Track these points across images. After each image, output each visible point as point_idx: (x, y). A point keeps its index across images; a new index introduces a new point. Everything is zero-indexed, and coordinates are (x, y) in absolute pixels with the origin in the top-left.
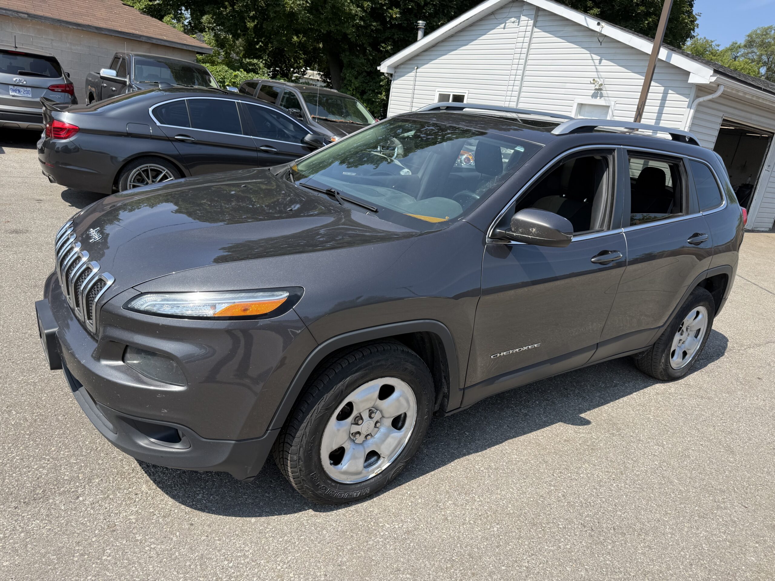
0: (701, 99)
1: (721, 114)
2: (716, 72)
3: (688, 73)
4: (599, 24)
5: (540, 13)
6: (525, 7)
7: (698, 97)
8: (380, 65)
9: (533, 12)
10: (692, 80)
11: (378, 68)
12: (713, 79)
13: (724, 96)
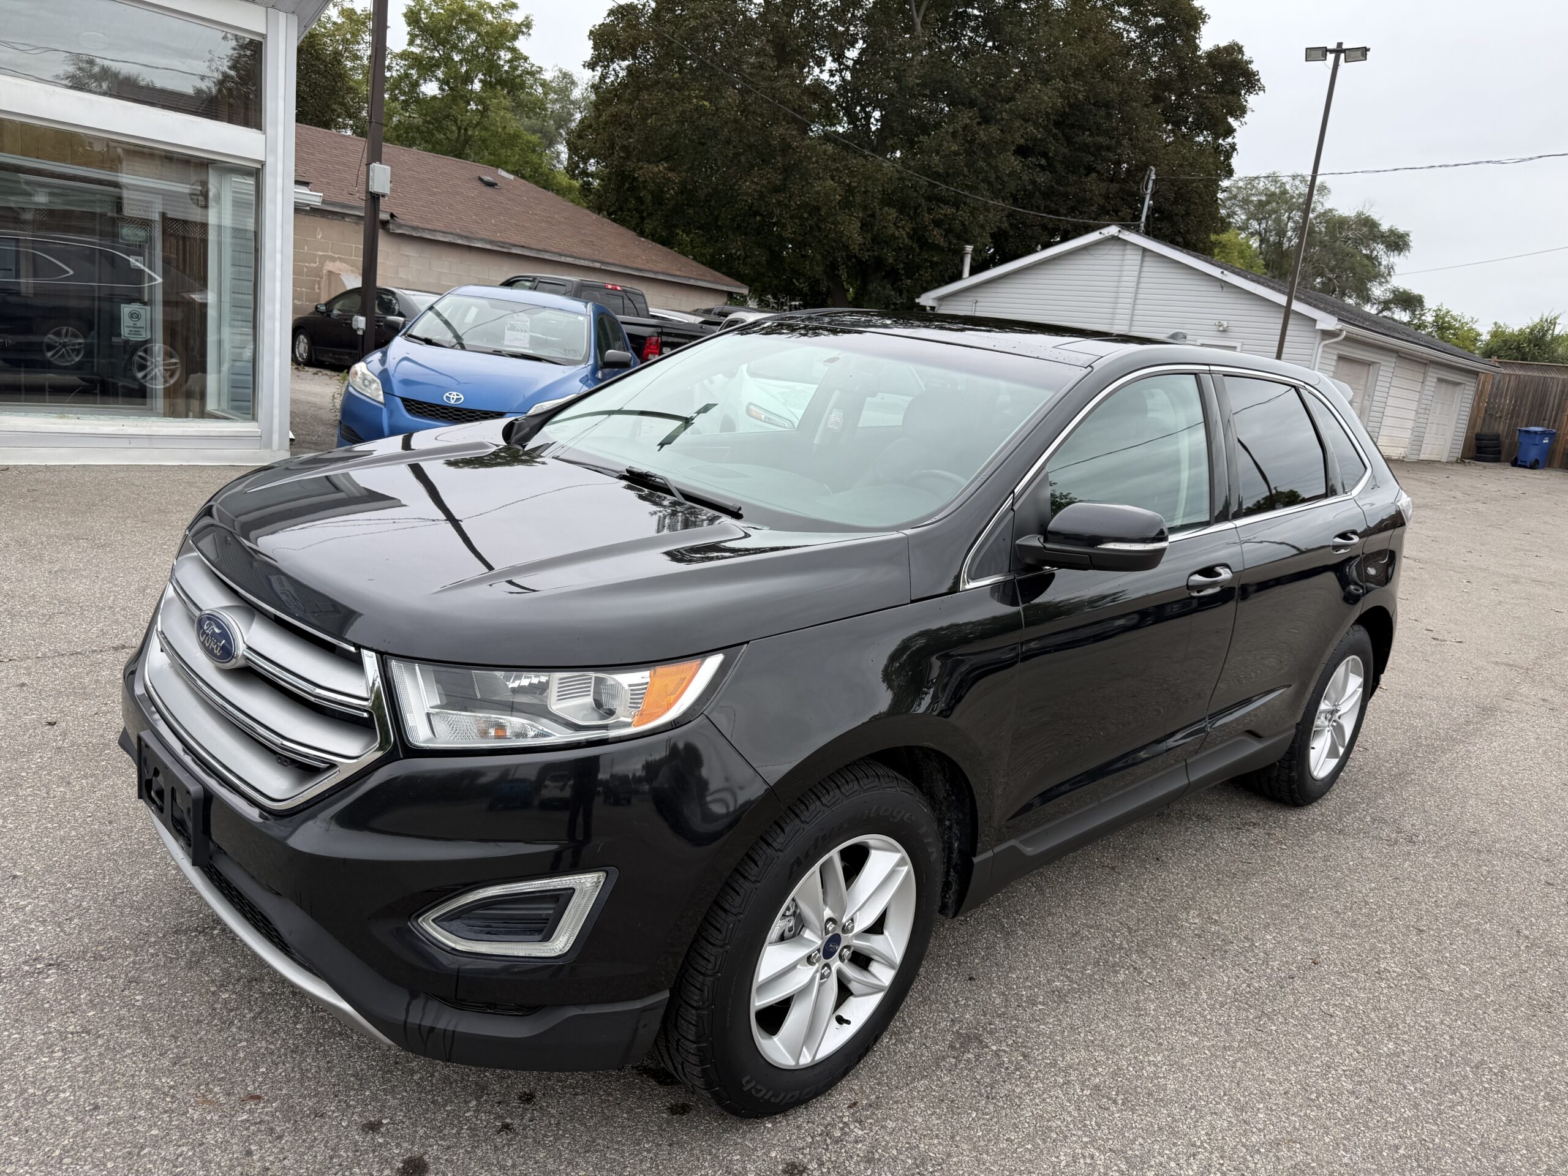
0: (1326, 342)
1: (1336, 352)
2: (1339, 320)
3: (1315, 321)
4: (1222, 273)
5: (1147, 254)
6: (1128, 247)
7: (1323, 340)
8: (918, 297)
9: (1140, 253)
10: (1320, 326)
11: (917, 300)
12: (1339, 327)
13: (1347, 339)
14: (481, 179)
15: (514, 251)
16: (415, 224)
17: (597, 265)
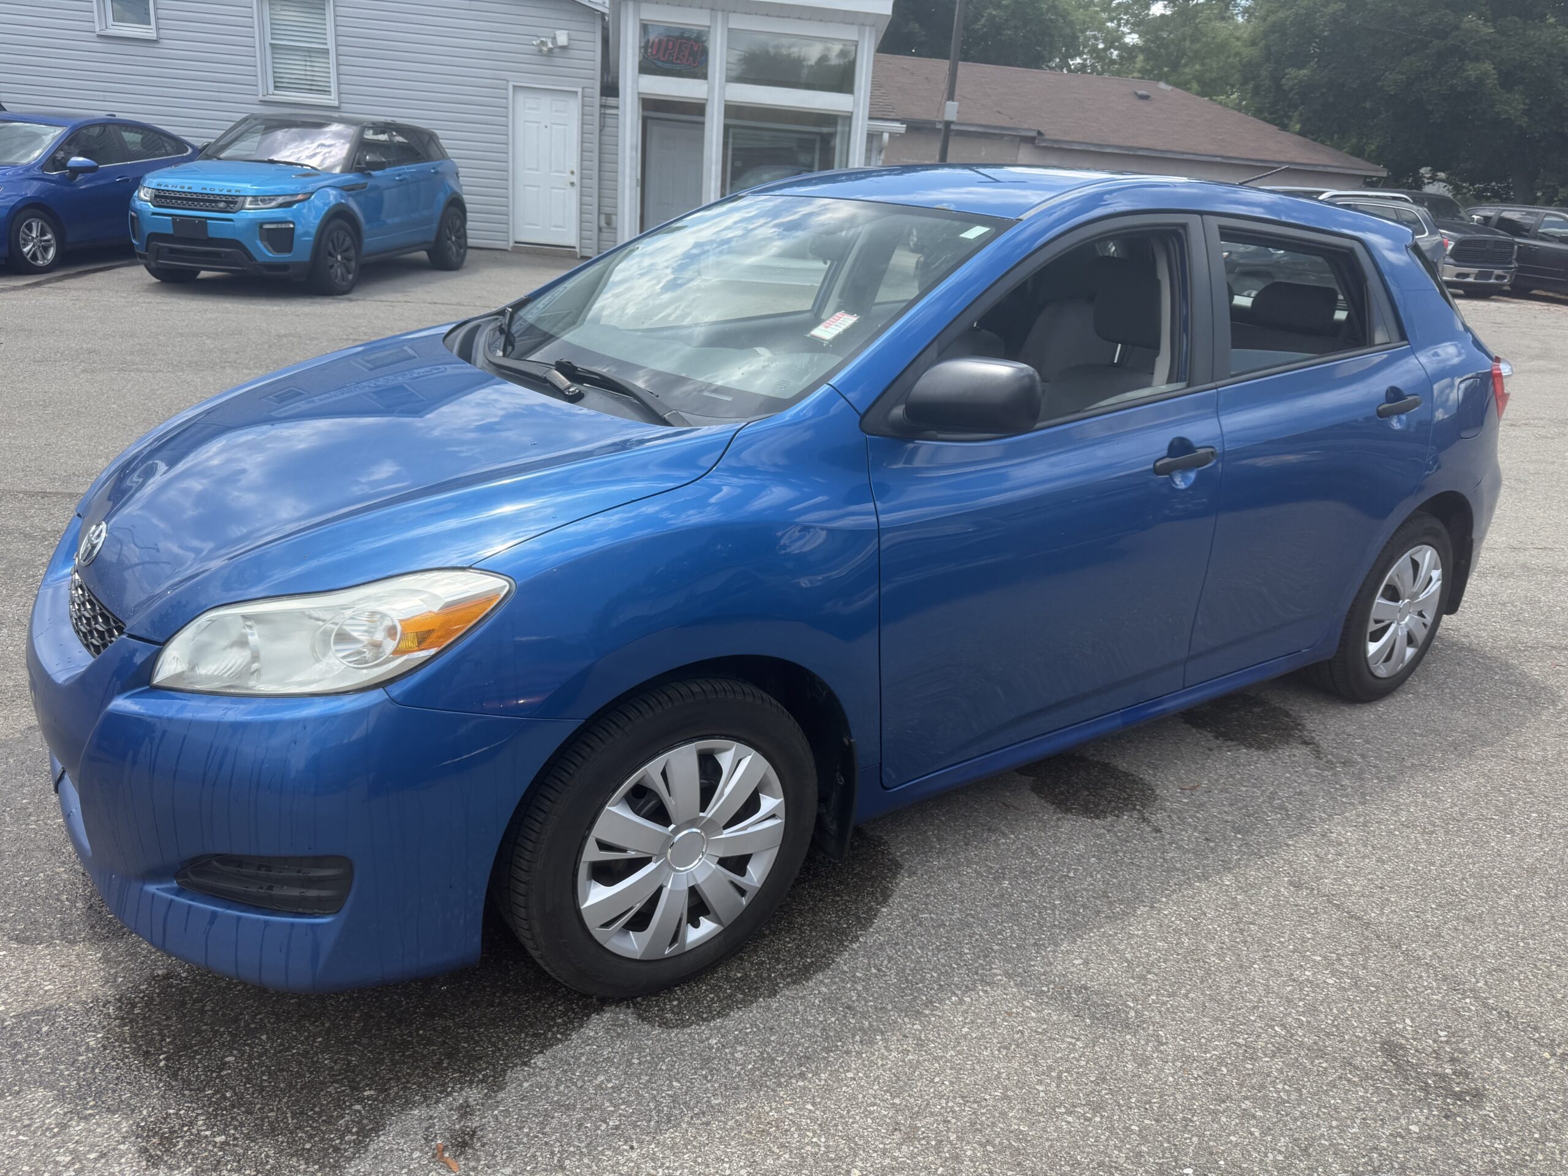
14: (1136, 94)
15: (1140, 153)
16: (1057, 138)
17: (1219, 159)
